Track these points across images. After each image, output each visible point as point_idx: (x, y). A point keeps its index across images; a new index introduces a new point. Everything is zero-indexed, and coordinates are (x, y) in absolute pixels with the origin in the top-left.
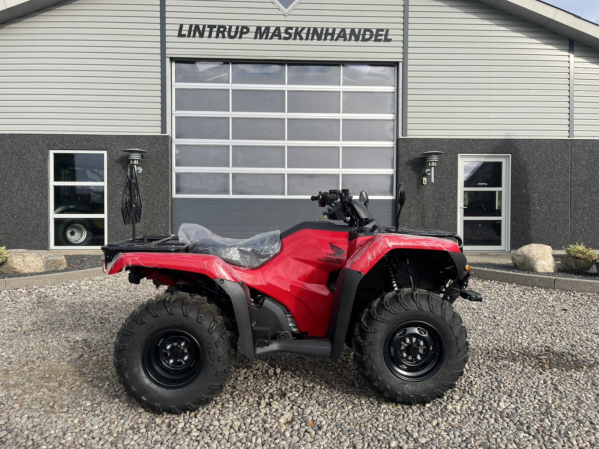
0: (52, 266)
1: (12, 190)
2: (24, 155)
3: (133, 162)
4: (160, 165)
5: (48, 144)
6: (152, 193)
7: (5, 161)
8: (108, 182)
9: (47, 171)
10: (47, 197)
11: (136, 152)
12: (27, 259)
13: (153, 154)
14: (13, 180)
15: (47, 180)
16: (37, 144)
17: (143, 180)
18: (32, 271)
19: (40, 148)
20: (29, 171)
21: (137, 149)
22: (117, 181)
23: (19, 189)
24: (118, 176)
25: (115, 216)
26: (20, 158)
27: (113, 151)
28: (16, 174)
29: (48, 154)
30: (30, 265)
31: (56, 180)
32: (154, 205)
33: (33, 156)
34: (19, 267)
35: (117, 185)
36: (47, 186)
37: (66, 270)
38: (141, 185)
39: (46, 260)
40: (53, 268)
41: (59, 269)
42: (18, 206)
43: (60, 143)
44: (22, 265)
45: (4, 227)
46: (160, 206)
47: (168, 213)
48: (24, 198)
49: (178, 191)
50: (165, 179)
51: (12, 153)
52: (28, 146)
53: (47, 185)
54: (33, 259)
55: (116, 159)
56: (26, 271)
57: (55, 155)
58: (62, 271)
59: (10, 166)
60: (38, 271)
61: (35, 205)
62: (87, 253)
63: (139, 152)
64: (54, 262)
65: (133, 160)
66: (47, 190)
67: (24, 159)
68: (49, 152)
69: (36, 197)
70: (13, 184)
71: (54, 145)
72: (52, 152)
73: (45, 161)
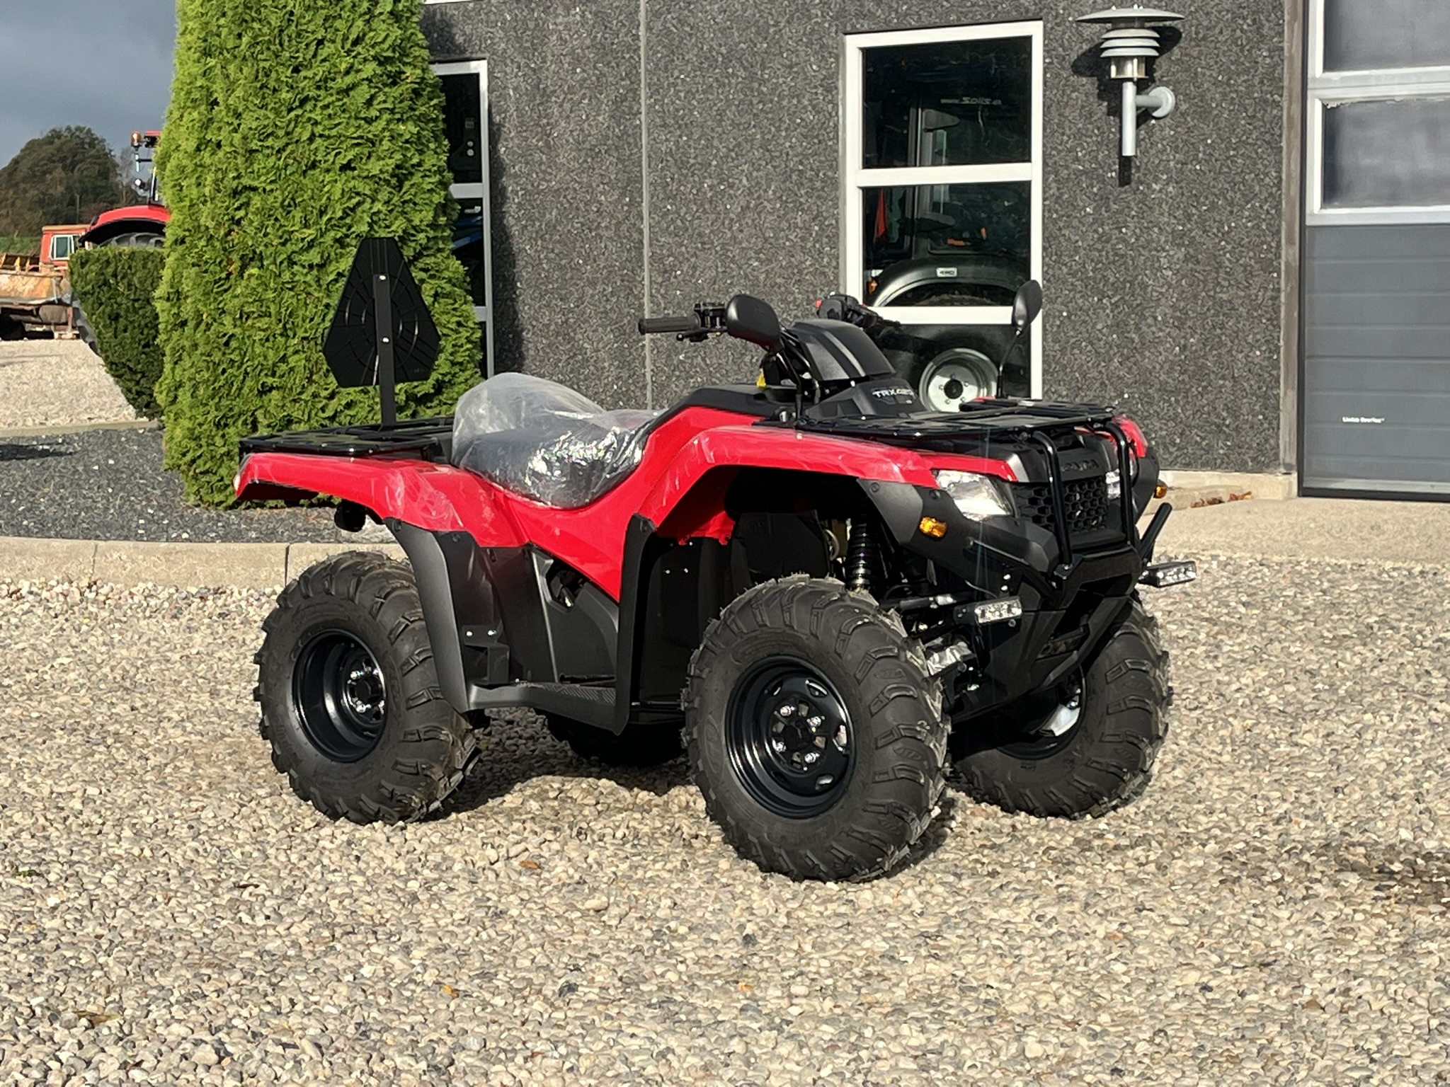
1: (727, 211)
2: (763, 67)
3: (1119, 70)
4: (1247, 71)
5: (841, 14)
6: (1213, 207)
7: (704, 92)
8: (1045, 164)
9: (836, 126)
10: (835, 237)
11: (1129, 22)
13: (1219, 20)
14: (729, 169)
15: (834, 162)
17: (1176, 149)
19: (813, 30)
20: (778, 129)
21: (1137, 12)
22: (1077, 159)
23: (748, 207)
24: (1079, 135)
25: (1069, 317)
26: (752, 77)
27: (1064, 21)
28: (739, 145)
29: (838, 55)
31: (869, 162)
32: (1220, 265)
33: (791, 67)
35: (1076, 172)
36: (837, 189)
38: (1167, 171)
42: (746, 276)
43: (879, 3)
45: (703, 359)
46: (1245, 266)
47: (1277, 298)
48: (766, 240)
49: (1331, 192)
50: (1268, 137)
51: (727, 59)
52: (777, 23)
53: (834, 184)
55: (1074, 57)
57: (870, 55)
59: (721, 113)
61: (800, 272)
63: (1142, 22)
65: (1121, 61)
66: (836, 206)
67: (763, 82)
68: (844, 44)
69: (803, 239)
70: (731, 186)
71: (860, 15)
72: (854, 46)
73: (831, 85)
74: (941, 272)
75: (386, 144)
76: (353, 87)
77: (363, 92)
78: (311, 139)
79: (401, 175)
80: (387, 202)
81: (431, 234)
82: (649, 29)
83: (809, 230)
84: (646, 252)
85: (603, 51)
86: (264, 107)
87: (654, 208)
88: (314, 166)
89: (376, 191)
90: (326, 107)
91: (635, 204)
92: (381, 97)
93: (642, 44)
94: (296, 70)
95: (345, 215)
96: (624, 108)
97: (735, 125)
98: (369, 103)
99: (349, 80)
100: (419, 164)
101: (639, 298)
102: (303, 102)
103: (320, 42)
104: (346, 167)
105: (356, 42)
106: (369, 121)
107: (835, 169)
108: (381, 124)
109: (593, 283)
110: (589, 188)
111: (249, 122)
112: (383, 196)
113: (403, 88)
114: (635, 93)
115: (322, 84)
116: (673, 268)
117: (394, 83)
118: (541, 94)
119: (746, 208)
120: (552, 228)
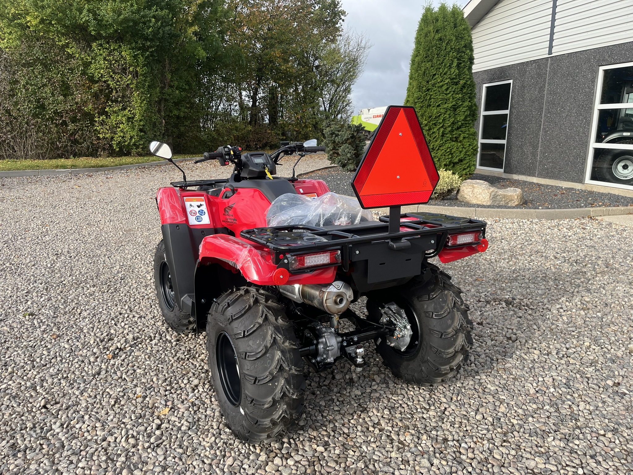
0: (502, 201)
1: (563, 116)
2: (577, 77)
5: (599, 60)
7: (561, 84)
9: (593, 92)
10: (589, 123)
12: (476, 190)
14: (564, 105)
15: (592, 102)
16: (589, 60)
18: (479, 203)
19: (591, 65)
20: (578, 94)
26: (574, 80)
28: (568, 98)
29: (597, 72)
30: (478, 196)
31: (603, 102)
33: (584, 76)
34: (468, 197)
36: (591, 110)
37: (517, 207)
39: (493, 194)
40: (502, 203)
41: (509, 205)
42: (565, 134)
43: (609, 57)
44: (471, 196)
48: (571, 124)
51: (568, 75)
52: (582, 64)
54: (481, 190)
56: (474, 202)
57: (606, 71)
58: (514, 208)
59: (565, 89)
60: (485, 204)
61: (579, 133)
62: (616, 192)
64: (504, 197)
66: (591, 115)
67: (576, 81)
68: (598, 69)
69: (581, 124)
70: (564, 109)
71: (603, 60)
72: (602, 69)
73: (594, 81)
74: (625, 134)
75: (451, 100)
76: (443, 86)
77: (445, 87)
78: (430, 99)
79: (455, 108)
80: (449, 114)
81: (463, 122)
82: (550, 68)
83: (583, 121)
84: (542, 127)
85: (539, 75)
86: (420, 91)
87: (545, 115)
88: (430, 105)
89: (446, 112)
90: (434, 91)
91: (541, 114)
92: (451, 88)
93: (548, 72)
94: (428, 82)
95: (436, 117)
96: (541, 89)
97: (568, 93)
98: (447, 90)
99: (441, 84)
100: (462, 105)
101: (539, 139)
102: (428, 90)
103: (435, 75)
104: (439, 106)
105: (445, 74)
106: (446, 94)
107: (591, 104)
108: (450, 95)
109: (529, 135)
110: (531, 111)
111: (415, 95)
112: (448, 113)
113: (460, 86)
114: (544, 85)
115: (434, 85)
116: (548, 131)
117: (457, 84)
118: (523, 87)
119: (567, 115)
120: (521, 120)
